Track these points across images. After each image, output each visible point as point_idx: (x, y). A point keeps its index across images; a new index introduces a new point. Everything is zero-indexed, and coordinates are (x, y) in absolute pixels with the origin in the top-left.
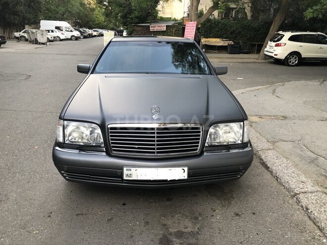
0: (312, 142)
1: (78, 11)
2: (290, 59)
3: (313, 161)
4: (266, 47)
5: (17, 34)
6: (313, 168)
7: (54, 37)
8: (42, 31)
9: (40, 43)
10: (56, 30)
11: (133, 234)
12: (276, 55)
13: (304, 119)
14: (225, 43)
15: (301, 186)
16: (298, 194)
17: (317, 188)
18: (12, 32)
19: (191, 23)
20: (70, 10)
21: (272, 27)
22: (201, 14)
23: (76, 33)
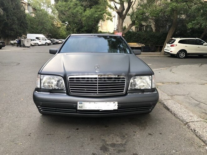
0: (196, 95)
1: (50, 28)
2: (180, 54)
3: (197, 105)
4: (165, 47)
5: (12, 42)
6: (197, 109)
7: (35, 44)
8: (28, 39)
9: (26, 47)
10: (36, 39)
11: (83, 145)
12: (172, 52)
13: (190, 84)
14: (139, 45)
15: (190, 118)
16: (188, 123)
17: (200, 119)
18: (9, 41)
19: (119, 33)
20: (46, 28)
21: (168, 35)
22: (125, 28)
23: (48, 41)
